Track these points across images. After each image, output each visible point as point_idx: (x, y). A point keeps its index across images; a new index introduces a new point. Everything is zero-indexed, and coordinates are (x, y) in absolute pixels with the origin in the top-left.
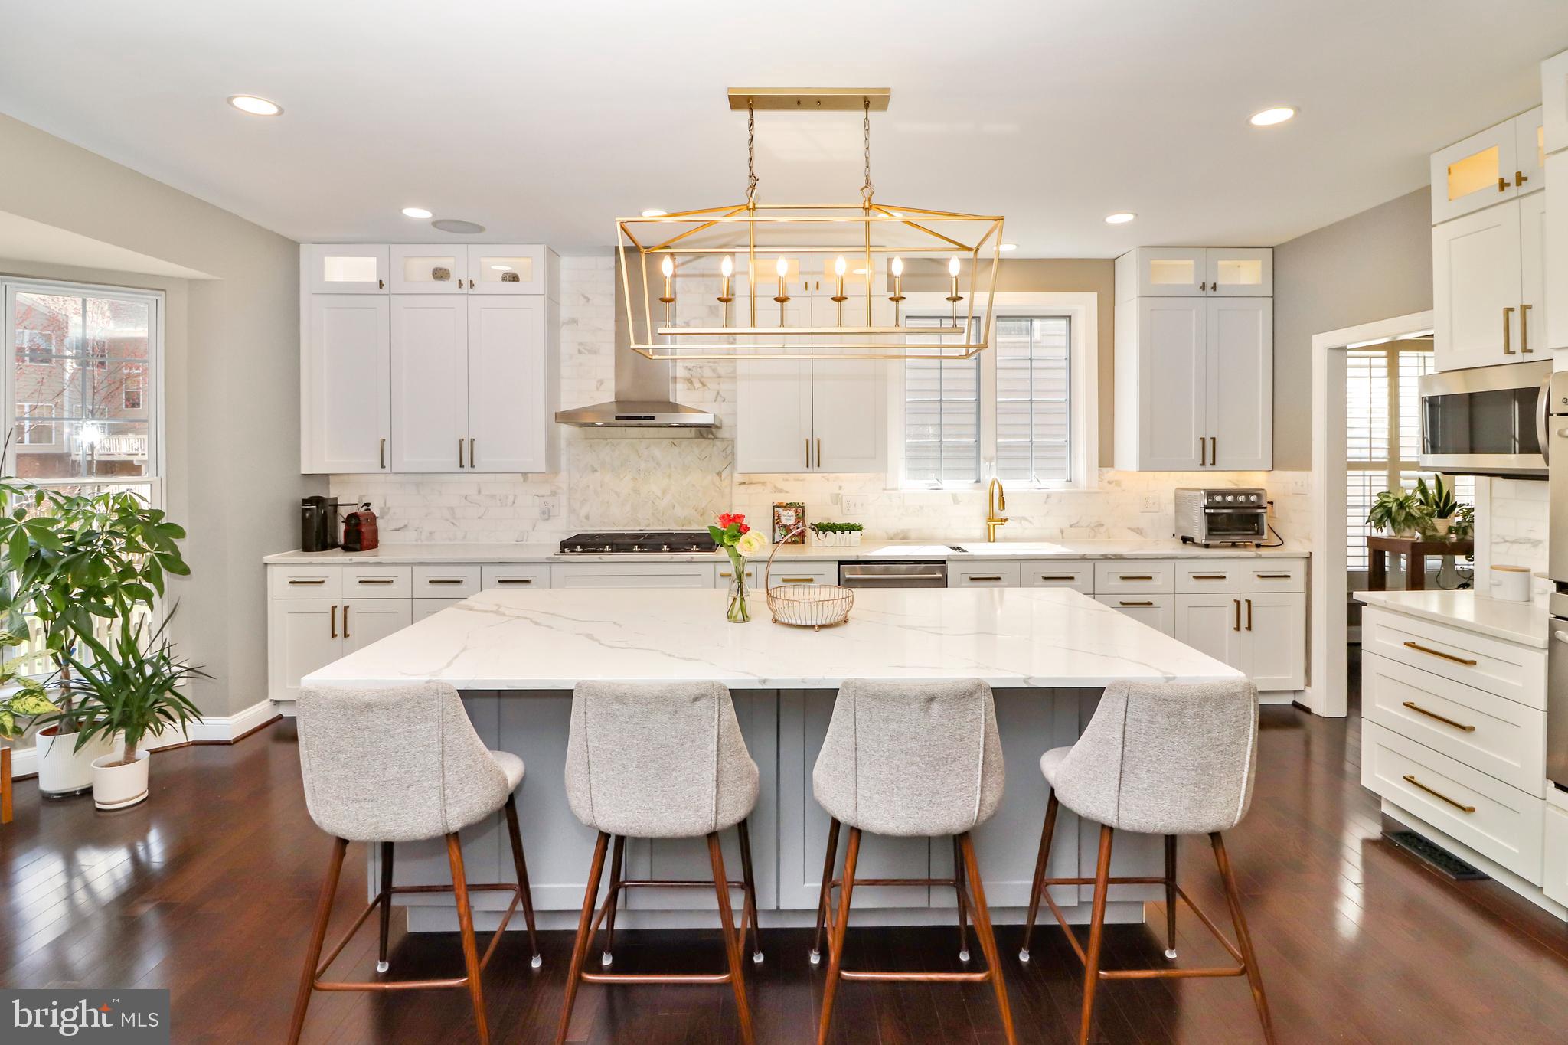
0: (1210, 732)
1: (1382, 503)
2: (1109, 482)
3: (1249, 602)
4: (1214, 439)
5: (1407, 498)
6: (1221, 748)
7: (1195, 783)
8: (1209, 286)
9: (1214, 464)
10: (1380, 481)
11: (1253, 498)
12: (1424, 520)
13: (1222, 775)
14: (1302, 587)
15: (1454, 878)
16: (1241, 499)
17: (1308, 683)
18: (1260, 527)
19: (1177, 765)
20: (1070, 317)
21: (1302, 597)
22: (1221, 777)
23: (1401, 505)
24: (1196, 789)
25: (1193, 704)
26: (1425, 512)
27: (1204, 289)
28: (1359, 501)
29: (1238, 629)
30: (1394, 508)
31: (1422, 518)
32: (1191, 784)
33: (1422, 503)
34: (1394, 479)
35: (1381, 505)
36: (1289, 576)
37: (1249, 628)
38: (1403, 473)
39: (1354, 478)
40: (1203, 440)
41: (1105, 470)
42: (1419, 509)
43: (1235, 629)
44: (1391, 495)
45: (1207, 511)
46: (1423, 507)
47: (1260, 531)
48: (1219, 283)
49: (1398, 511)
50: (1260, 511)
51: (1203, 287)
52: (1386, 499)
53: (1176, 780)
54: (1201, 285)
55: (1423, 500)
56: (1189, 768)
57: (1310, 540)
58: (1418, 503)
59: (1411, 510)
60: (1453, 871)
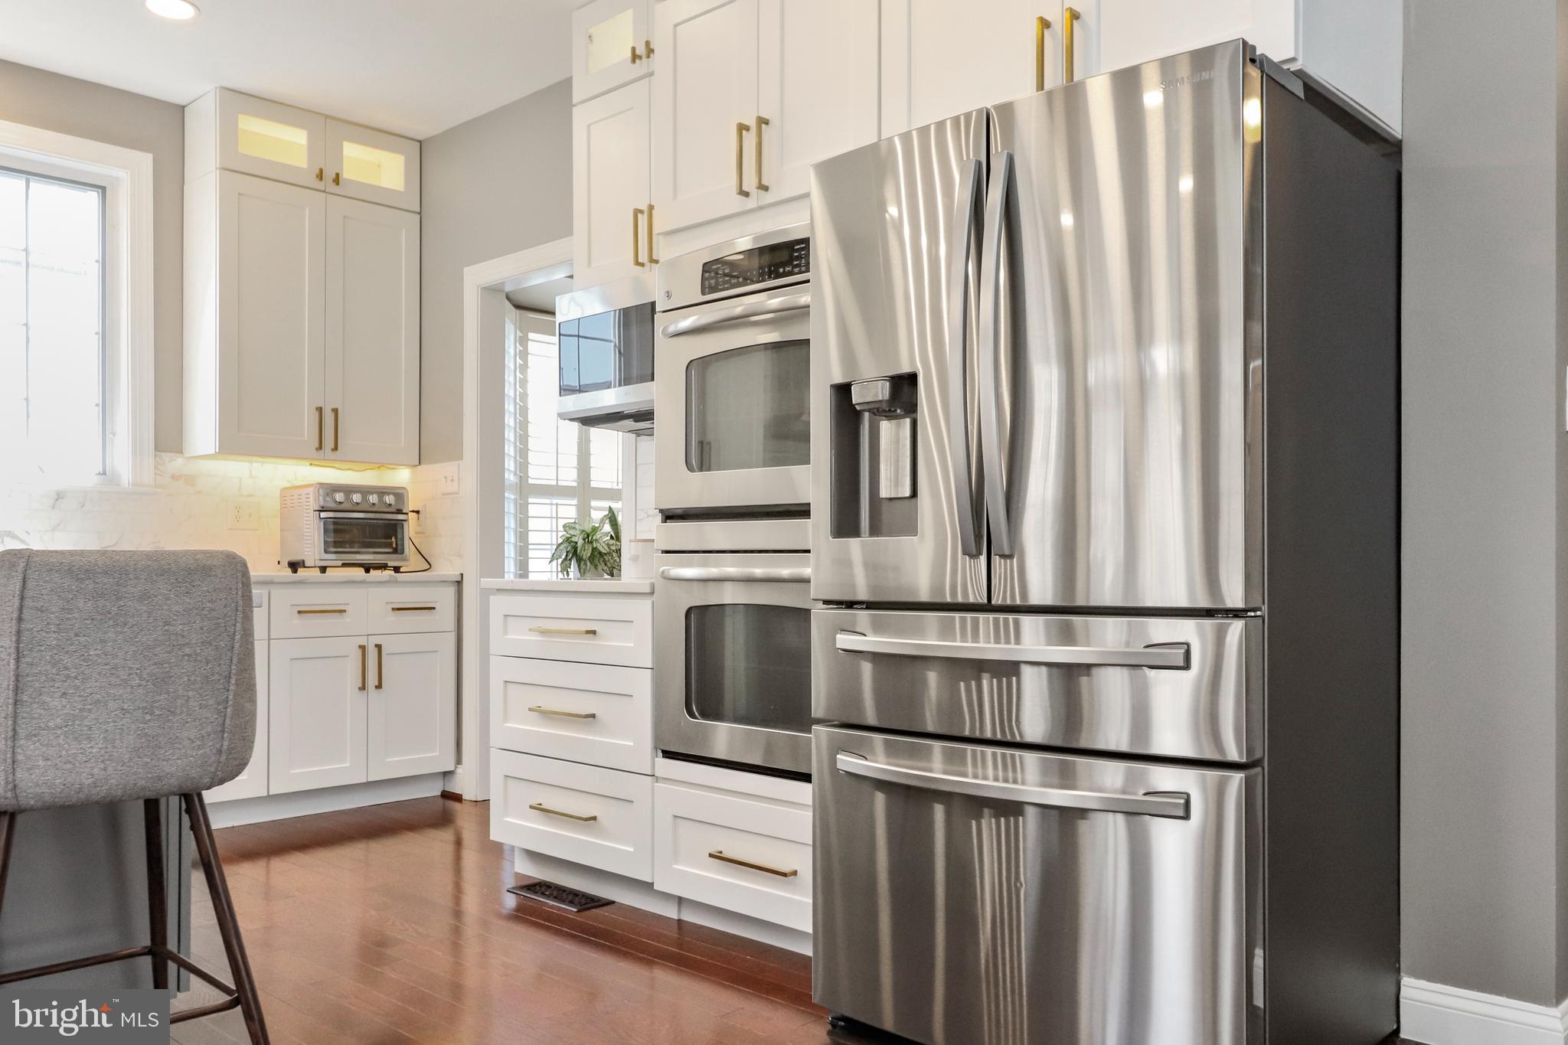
0: (167, 623)
1: (568, 538)
2: (173, 477)
3: (379, 647)
4: (335, 411)
5: (595, 530)
6: (187, 651)
7: (144, 708)
8: (329, 175)
9: (336, 448)
10: (569, 511)
11: (389, 499)
12: (612, 557)
13: (191, 693)
14: (451, 624)
15: (575, 910)
16: (373, 499)
17: (459, 761)
18: (399, 542)
19: (113, 680)
20: (103, 189)
21: (452, 638)
22: (189, 697)
23: (588, 537)
24: (148, 717)
25: (136, 578)
26: (613, 548)
27: (321, 179)
28: (545, 538)
29: (363, 688)
30: (580, 543)
31: (609, 553)
32: (139, 708)
33: (612, 537)
34: (584, 510)
35: (568, 540)
36: (434, 608)
37: (379, 686)
38: (594, 503)
39: (538, 508)
40: (320, 410)
41: (166, 456)
42: (608, 545)
43: (360, 689)
44: (577, 526)
45: (323, 515)
46: (612, 542)
47: (399, 548)
48: (346, 175)
49: (583, 545)
50: (401, 517)
51: (320, 176)
52: (572, 532)
53: (112, 705)
54: (318, 171)
55: (613, 535)
56: (133, 683)
57: (460, 556)
58: (609, 538)
59: (598, 545)
60: (571, 903)
